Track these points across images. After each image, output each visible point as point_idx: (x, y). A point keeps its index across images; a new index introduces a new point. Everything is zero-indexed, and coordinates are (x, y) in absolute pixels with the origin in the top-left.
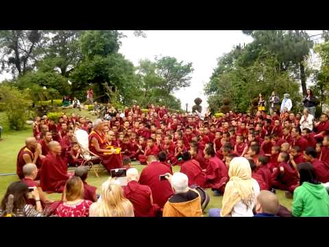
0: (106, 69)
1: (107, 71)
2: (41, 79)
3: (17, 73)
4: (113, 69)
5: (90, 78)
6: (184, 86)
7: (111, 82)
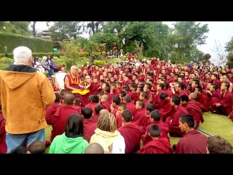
0: (141, 30)
1: (142, 32)
2: (102, 38)
3: (92, 33)
4: (146, 30)
5: (129, 37)
6: (200, 44)
7: (144, 40)
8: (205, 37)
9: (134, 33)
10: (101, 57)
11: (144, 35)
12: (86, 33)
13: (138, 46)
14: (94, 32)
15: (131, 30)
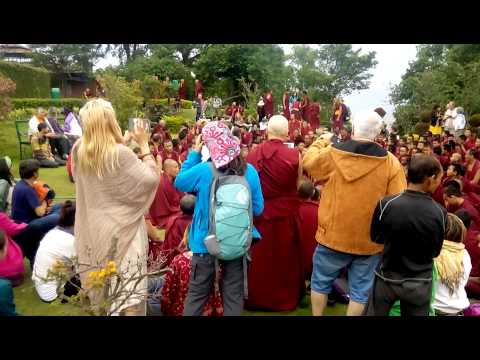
0: (244, 57)
1: (245, 60)
2: (156, 68)
3: (125, 57)
4: (254, 57)
5: (220, 70)
6: (359, 88)
7: (250, 77)
8: (369, 76)
9: (230, 61)
10: (168, 110)
11: (250, 67)
12: (114, 55)
13: (248, 90)
14: (128, 56)
15: (225, 55)
